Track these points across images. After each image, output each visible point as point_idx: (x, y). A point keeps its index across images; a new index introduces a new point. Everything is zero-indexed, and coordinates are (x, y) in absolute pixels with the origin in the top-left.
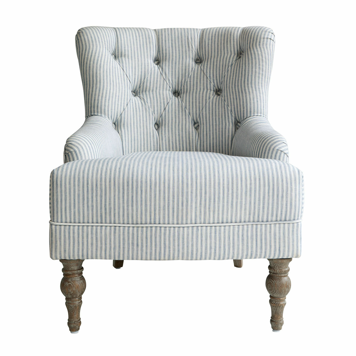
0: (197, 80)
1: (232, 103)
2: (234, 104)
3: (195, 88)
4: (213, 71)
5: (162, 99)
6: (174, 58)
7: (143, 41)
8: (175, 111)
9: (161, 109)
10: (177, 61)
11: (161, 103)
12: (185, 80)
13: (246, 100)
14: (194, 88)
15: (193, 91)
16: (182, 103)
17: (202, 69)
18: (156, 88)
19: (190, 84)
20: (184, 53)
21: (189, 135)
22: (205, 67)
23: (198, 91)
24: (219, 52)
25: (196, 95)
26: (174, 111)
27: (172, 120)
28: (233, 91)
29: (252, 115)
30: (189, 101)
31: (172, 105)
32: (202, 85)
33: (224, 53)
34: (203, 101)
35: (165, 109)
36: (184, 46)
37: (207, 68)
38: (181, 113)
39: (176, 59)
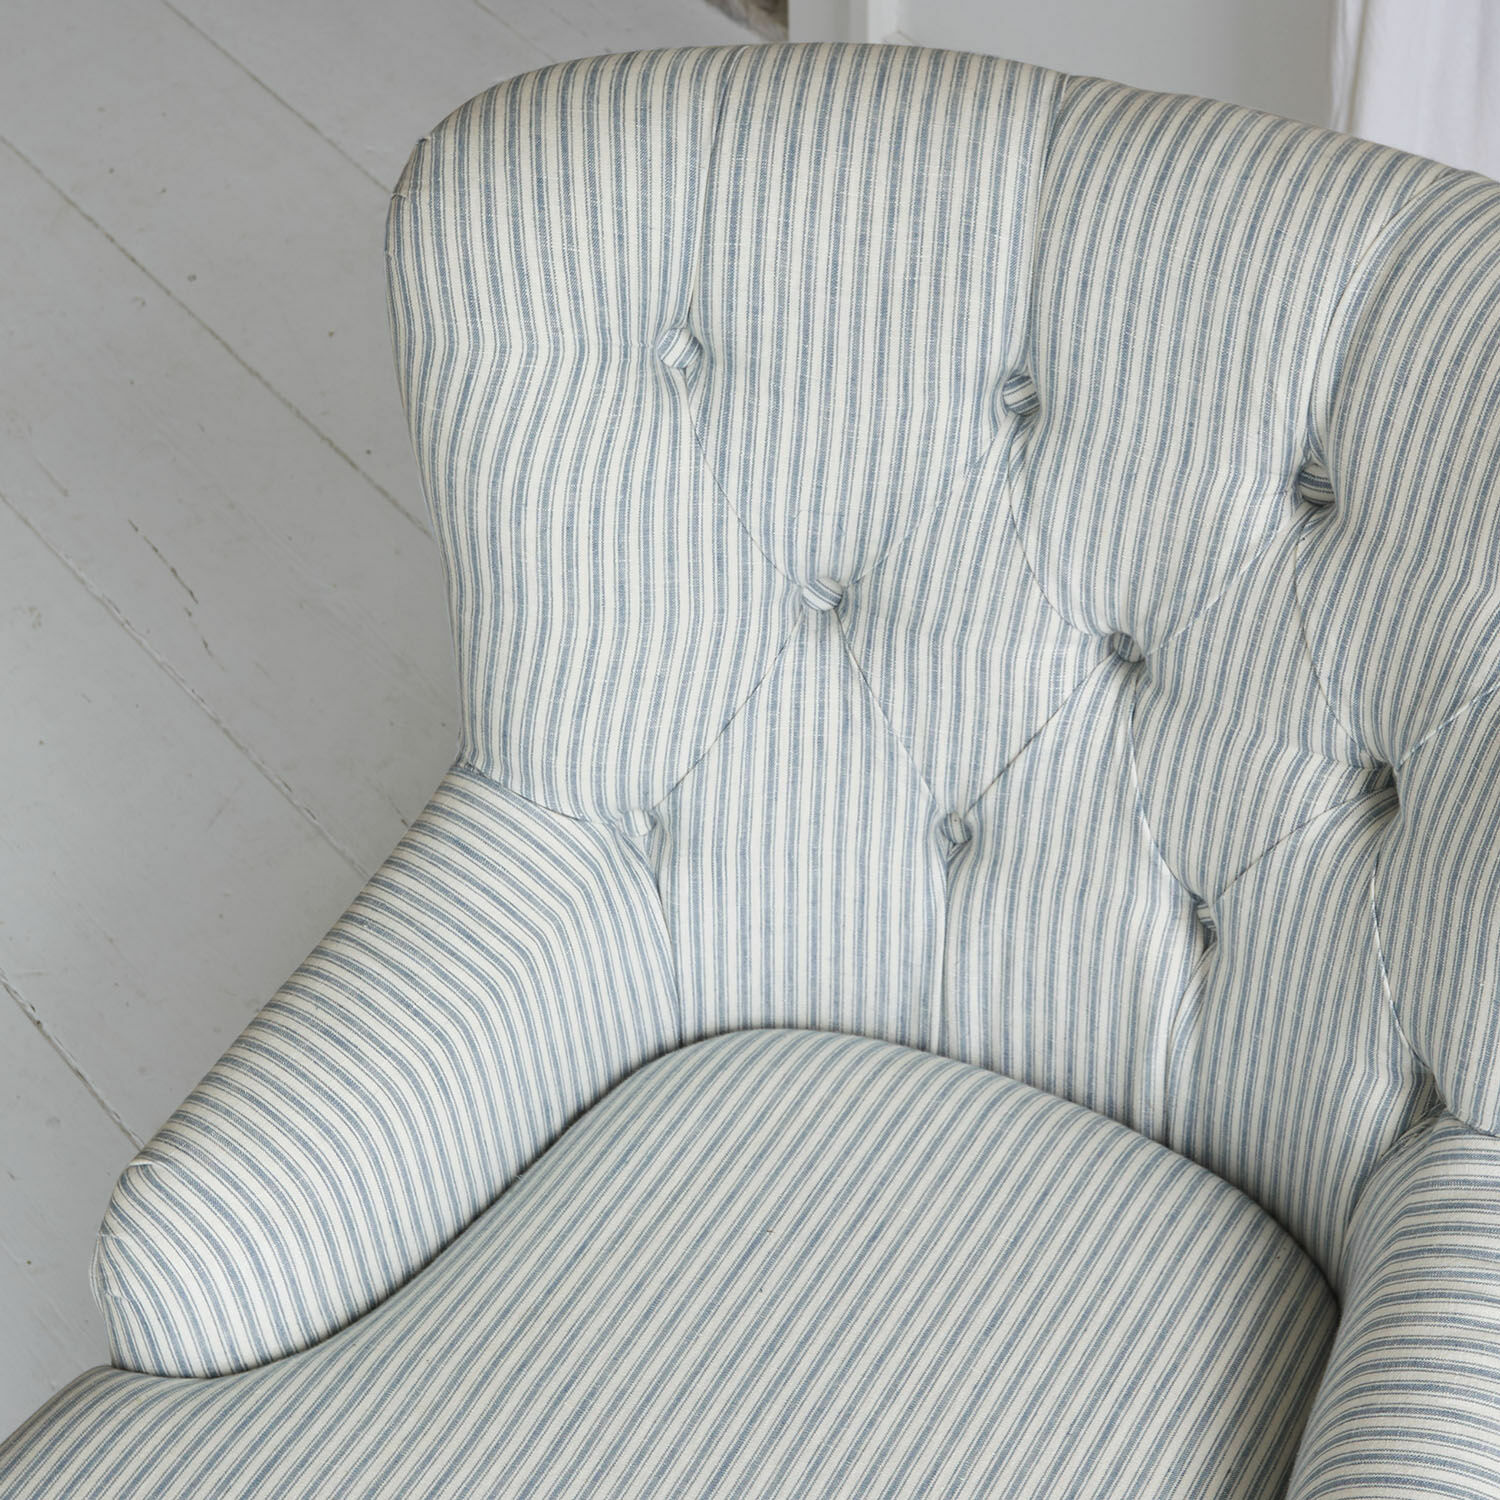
0: (1249, 662)
5: (994, 698)
6: (1126, 436)
7: (913, 260)
8: (1074, 801)
9: (977, 761)
10: (1144, 468)
11: (981, 724)
12: (1173, 621)
14: (1218, 698)
16: (1127, 763)
17: (1301, 591)
18: (965, 622)
20: (1204, 422)
22: (1323, 595)
26: (1063, 797)
27: (1043, 851)
31: (1057, 754)
32: (1275, 702)
34: (1253, 823)
35: (1004, 771)
36: (1212, 363)
39: (1136, 451)
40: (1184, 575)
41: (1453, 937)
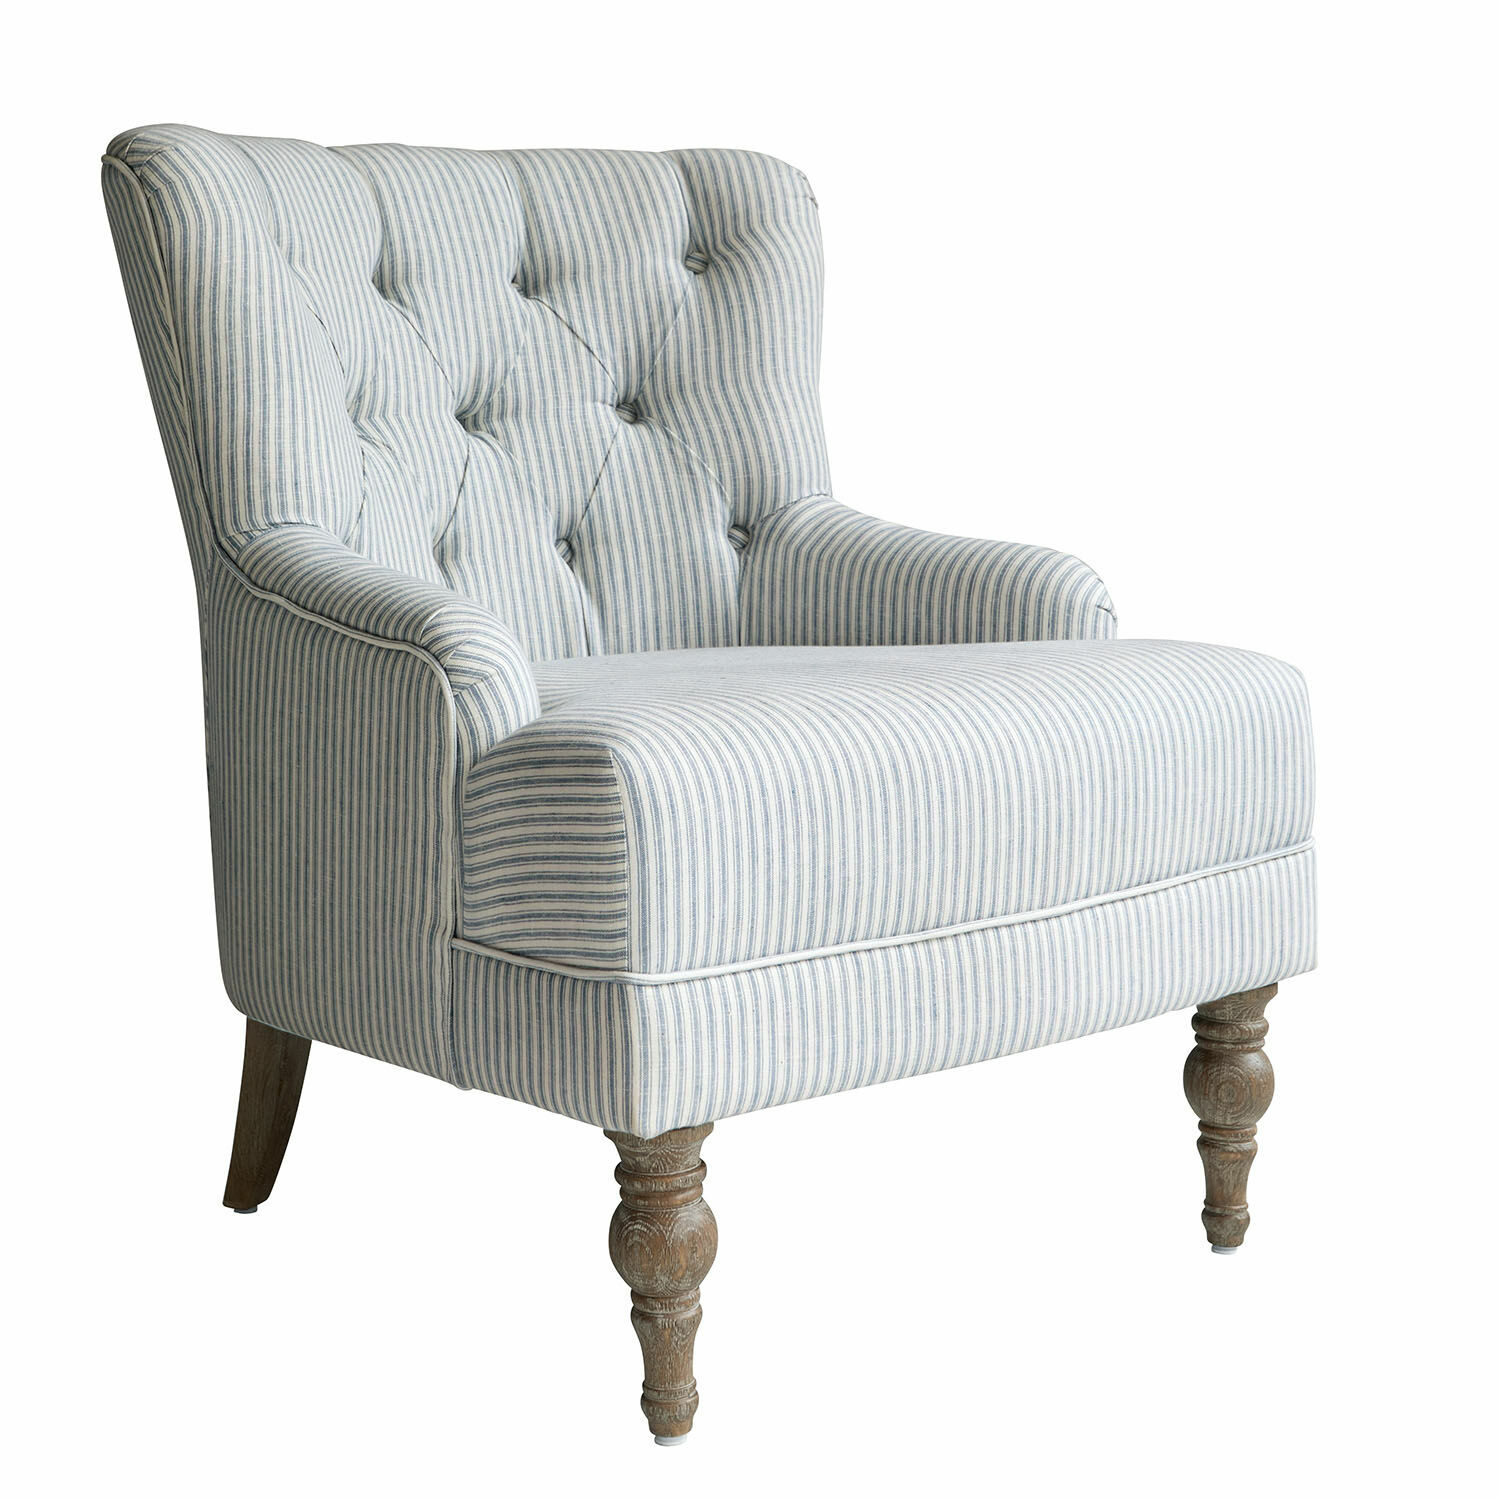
1: (723, 451)
2: (730, 453)
3: (550, 395)
4: (610, 326)
13: (781, 435)
14: (544, 394)
15: (545, 409)
16: (512, 462)
17: (561, 313)
19: (528, 379)
21: (559, 592)
23: (564, 407)
24: (620, 251)
25: (559, 425)
28: (715, 405)
29: (807, 495)
30: (538, 450)
33: (640, 251)
37: (581, 312)
38: (516, 503)
40: (503, 336)
41: (738, 410)
